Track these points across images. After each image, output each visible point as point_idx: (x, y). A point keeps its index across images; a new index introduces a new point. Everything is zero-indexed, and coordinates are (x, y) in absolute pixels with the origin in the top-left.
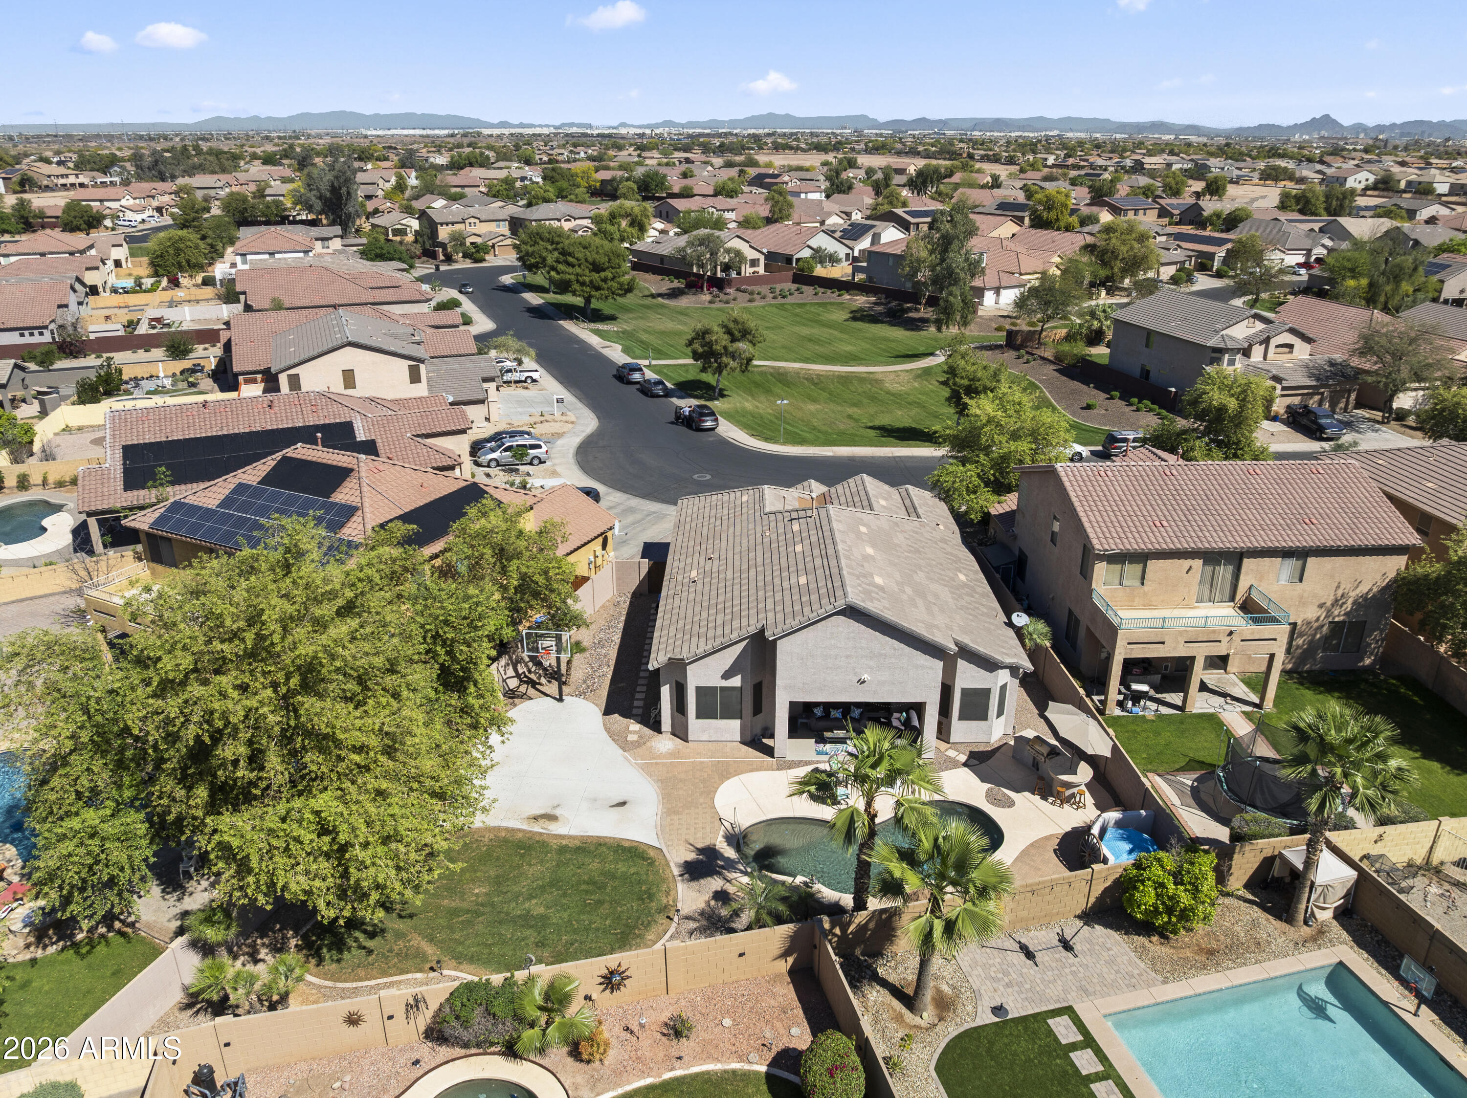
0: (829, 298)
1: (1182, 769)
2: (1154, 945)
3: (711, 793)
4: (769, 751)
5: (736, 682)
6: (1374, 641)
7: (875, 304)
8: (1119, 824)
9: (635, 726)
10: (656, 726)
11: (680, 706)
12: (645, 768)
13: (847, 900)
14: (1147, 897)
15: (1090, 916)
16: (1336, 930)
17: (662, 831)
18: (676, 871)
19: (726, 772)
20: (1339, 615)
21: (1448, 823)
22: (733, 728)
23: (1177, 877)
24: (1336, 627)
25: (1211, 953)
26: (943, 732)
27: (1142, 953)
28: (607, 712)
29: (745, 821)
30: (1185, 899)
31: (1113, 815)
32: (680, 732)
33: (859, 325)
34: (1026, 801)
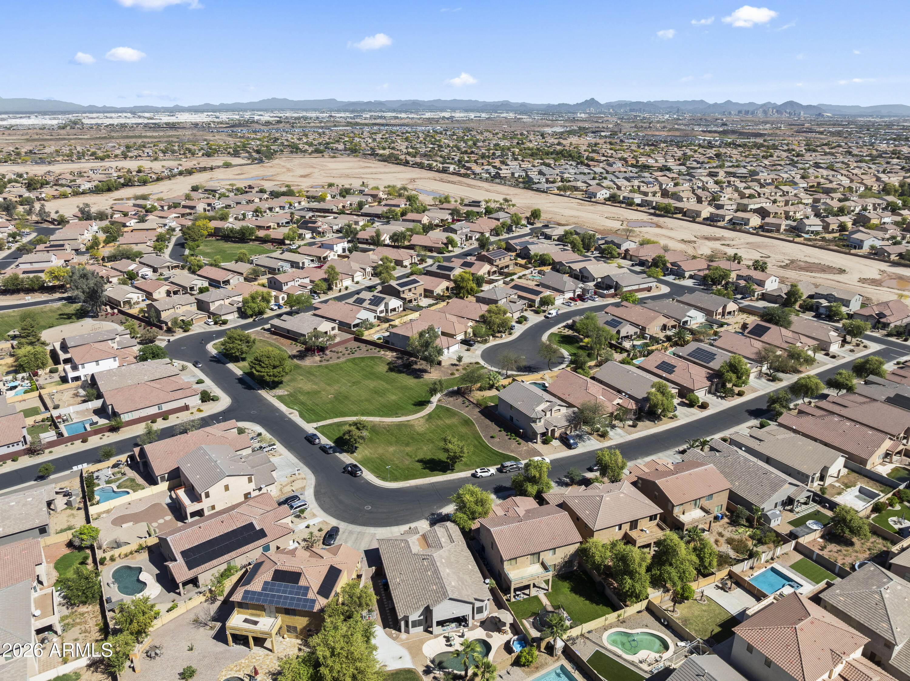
0: (374, 353)
1: (530, 617)
2: (526, 669)
3: (421, 649)
4: (431, 633)
5: (422, 617)
6: (576, 563)
7: (397, 358)
8: (518, 639)
9: (394, 632)
10: (399, 630)
11: (407, 625)
12: (402, 645)
13: (463, 673)
14: (523, 660)
15: (513, 665)
16: (562, 657)
17: (414, 663)
18: (421, 674)
19: (422, 642)
20: (566, 559)
21: (584, 625)
22: (421, 628)
23: (528, 654)
24: (566, 562)
25: (537, 668)
26: (473, 618)
27: (523, 671)
28: (384, 628)
29: (432, 656)
30: (530, 659)
31: (516, 637)
32: (407, 631)
33: (393, 375)
34: (495, 634)
